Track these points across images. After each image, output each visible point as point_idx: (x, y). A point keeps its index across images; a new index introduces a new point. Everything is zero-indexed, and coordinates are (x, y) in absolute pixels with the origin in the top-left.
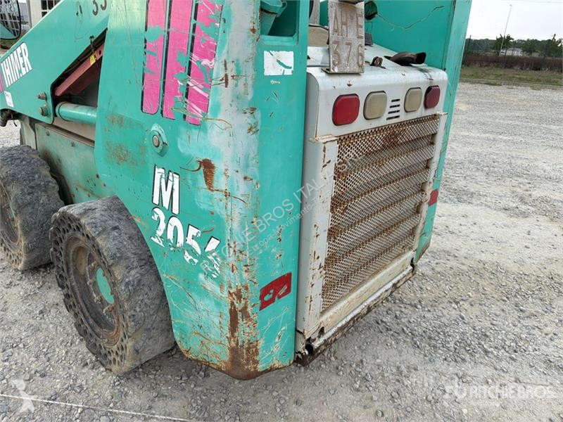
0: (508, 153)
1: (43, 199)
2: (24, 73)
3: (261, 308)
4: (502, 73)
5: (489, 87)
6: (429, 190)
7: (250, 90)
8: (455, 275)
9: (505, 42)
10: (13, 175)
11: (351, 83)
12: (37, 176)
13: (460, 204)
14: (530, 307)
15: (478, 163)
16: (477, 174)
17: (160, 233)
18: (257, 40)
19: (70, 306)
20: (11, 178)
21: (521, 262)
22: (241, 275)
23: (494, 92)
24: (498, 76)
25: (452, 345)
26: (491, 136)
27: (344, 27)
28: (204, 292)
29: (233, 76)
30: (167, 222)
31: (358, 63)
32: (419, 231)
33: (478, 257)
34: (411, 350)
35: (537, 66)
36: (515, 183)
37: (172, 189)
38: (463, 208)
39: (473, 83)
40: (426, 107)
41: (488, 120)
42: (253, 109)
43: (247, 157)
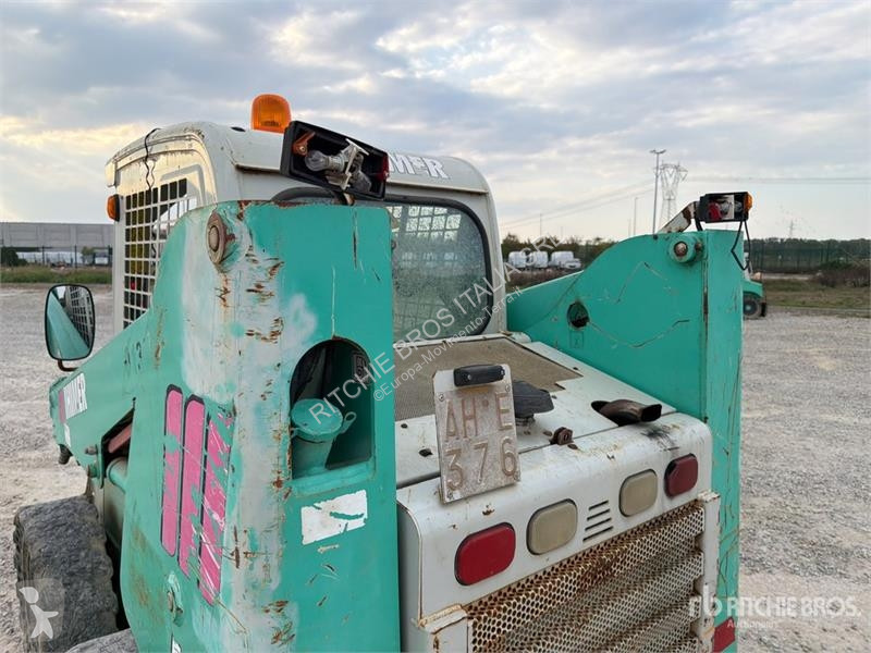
2: (81, 407)
6: (705, 633)
7: (275, 575)
11: (490, 508)
12: (83, 554)
13: (821, 578)
15: (856, 481)
18: (286, 497)
20: (43, 560)
27: (470, 423)
29: (246, 553)
31: (504, 471)
39: (843, 316)
42: (281, 605)
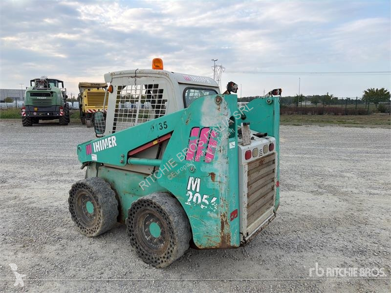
0: (310, 164)
1: (110, 200)
2: (110, 146)
3: (231, 221)
4: (301, 118)
5: (295, 127)
6: (276, 181)
7: (227, 153)
8: (292, 222)
9: (300, 98)
10: (99, 190)
11: (248, 147)
14: (327, 230)
16: (296, 176)
17: (189, 200)
18: (228, 140)
19: (134, 244)
21: (322, 214)
22: (225, 208)
23: (299, 130)
24: (299, 120)
25: (296, 247)
26: (300, 156)
27: (245, 132)
28: (210, 218)
29: (222, 150)
30: (193, 196)
31: (249, 141)
32: (274, 197)
33: (302, 214)
34: (280, 250)
35: (320, 112)
36: (316, 179)
37: (197, 184)
38: (291, 193)
40: (270, 151)
41: (297, 146)
43: (226, 171)
